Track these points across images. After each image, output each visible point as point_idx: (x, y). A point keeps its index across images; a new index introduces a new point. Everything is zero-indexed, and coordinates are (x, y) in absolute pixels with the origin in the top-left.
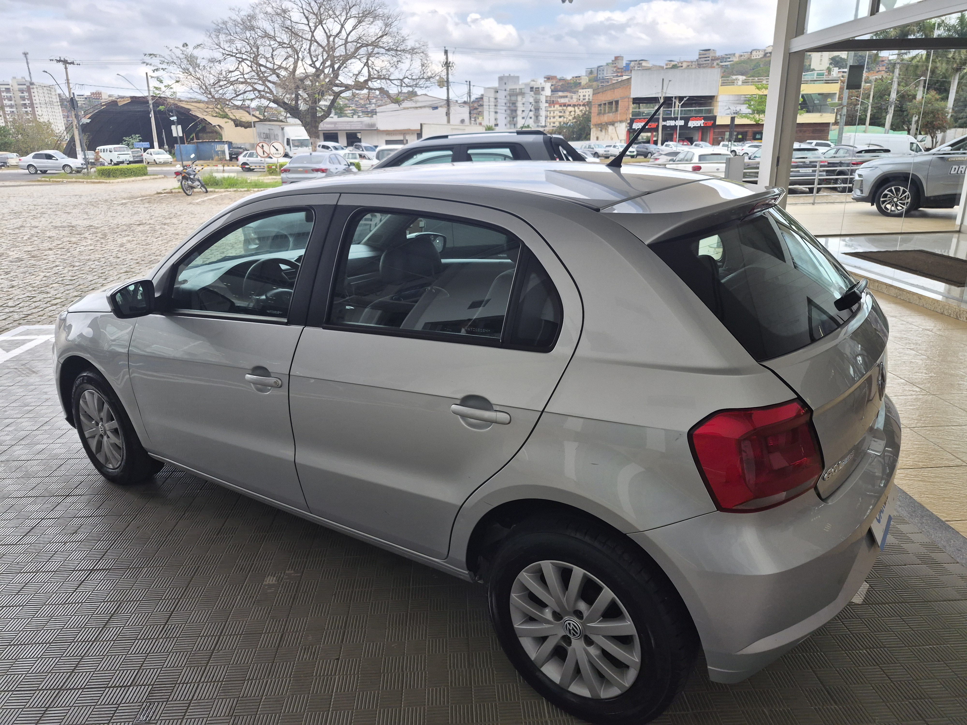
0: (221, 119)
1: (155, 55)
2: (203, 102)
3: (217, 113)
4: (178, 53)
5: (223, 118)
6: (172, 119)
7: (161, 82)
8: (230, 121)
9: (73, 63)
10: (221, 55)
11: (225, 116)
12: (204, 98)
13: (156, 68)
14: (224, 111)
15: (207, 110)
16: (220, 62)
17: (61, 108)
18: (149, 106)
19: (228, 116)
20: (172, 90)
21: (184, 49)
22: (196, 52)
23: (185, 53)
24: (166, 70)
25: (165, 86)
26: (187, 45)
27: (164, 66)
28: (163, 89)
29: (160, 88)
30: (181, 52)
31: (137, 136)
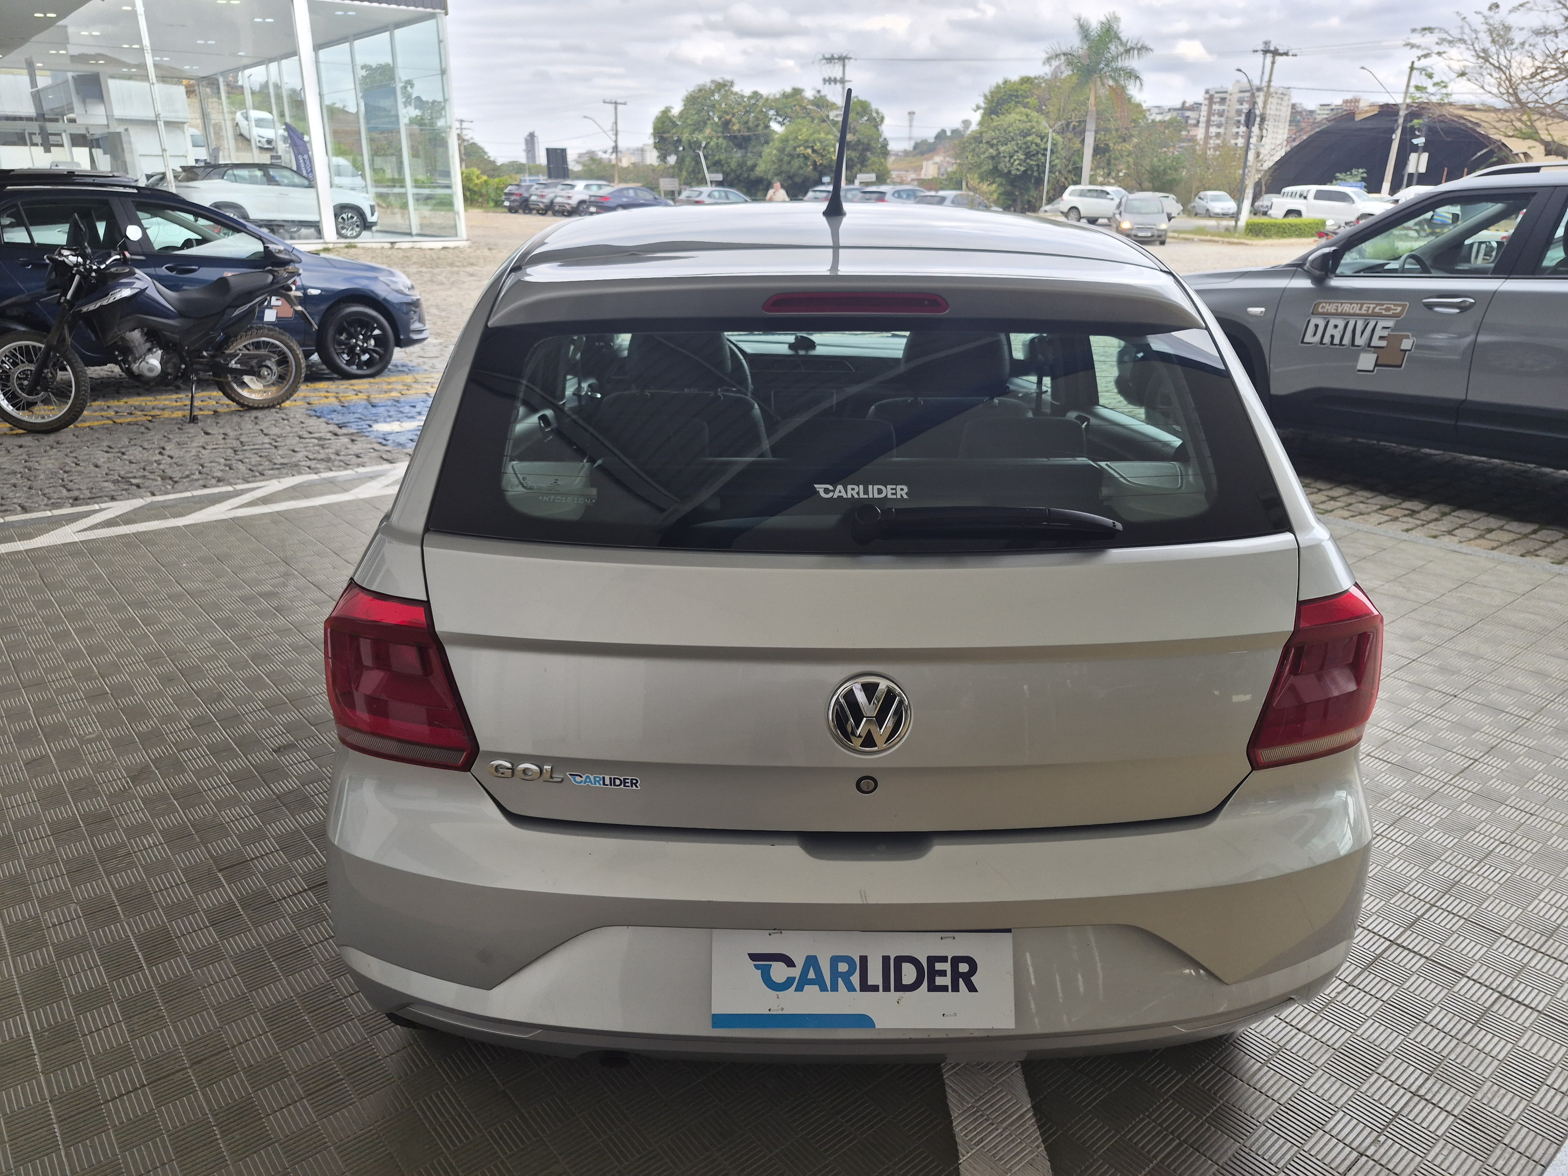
0: (1521, 140)
1: (1430, 30)
2: (1496, 110)
3: (1516, 129)
4: (1477, 22)
5: (1524, 139)
6: (1415, 141)
7: (1430, 76)
8: (1537, 144)
9: (1286, 54)
10: (1562, 19)
11: (1532, 135)
12: (1500, 104)
13: (1425, 52)
14: (1532, 126)
15: (1497, 125)
16: (1556, 33)
17: (1290, 125)
18: (1396, 121)
19: (1536, 136)
20: (1444, 91)
21: (1491, 13)
22: (1514, 20)
23: (1491, 22)
24: (1444, 55)
25: (1435, 84)
26: (1497, 6)
27: (1441, 49)
28: (1431, 89)
29: (1426, 88)
30: (1483, 20)
31: (1361, 170)
